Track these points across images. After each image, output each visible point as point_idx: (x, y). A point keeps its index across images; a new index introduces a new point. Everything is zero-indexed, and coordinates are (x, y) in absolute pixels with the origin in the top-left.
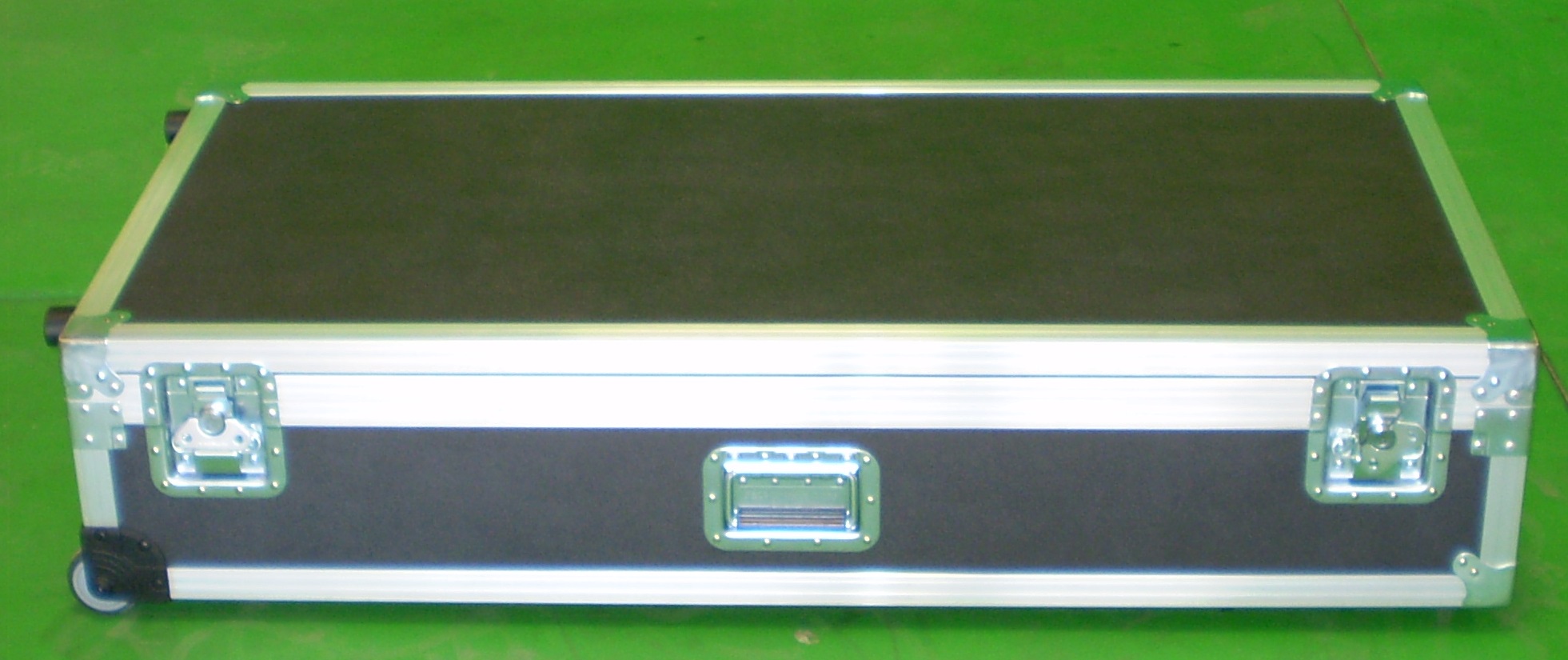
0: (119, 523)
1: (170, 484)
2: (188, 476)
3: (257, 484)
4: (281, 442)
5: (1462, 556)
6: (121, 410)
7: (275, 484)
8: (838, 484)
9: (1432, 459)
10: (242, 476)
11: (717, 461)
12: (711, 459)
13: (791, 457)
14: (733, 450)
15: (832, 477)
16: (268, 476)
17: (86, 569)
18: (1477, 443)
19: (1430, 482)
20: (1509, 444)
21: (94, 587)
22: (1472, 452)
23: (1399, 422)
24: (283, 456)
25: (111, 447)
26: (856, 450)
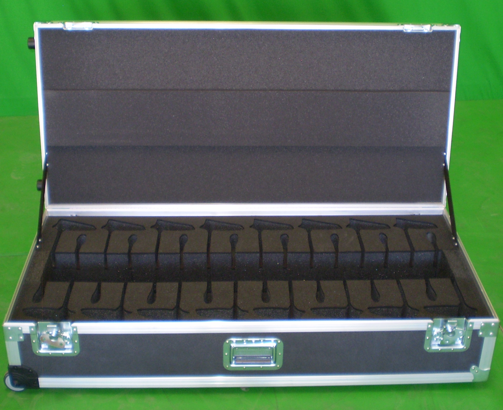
0: (21, 364)
1: (39, 352)
2: (45, 349)
3: (69, 351)
4: (78, 338)
5: (473, 367)
6: (22, 329)
7: (76, 352)
8: (269, 349)
9: (466, 338)
10: (65, 349)
11: (228, 343)
12: (226, 343)
13: (254, 341)
14: (234, 339)
15: (267, 348)
16: (73, 348)
17: (10, 377)
18: (481, 333)
19: (464, 345)
20: (491, 333)
21: (13, 384)
22: (479, 336)
23: (456, 328)
24: (78, 343)
25: (18, 341)
26: (276, 339)
